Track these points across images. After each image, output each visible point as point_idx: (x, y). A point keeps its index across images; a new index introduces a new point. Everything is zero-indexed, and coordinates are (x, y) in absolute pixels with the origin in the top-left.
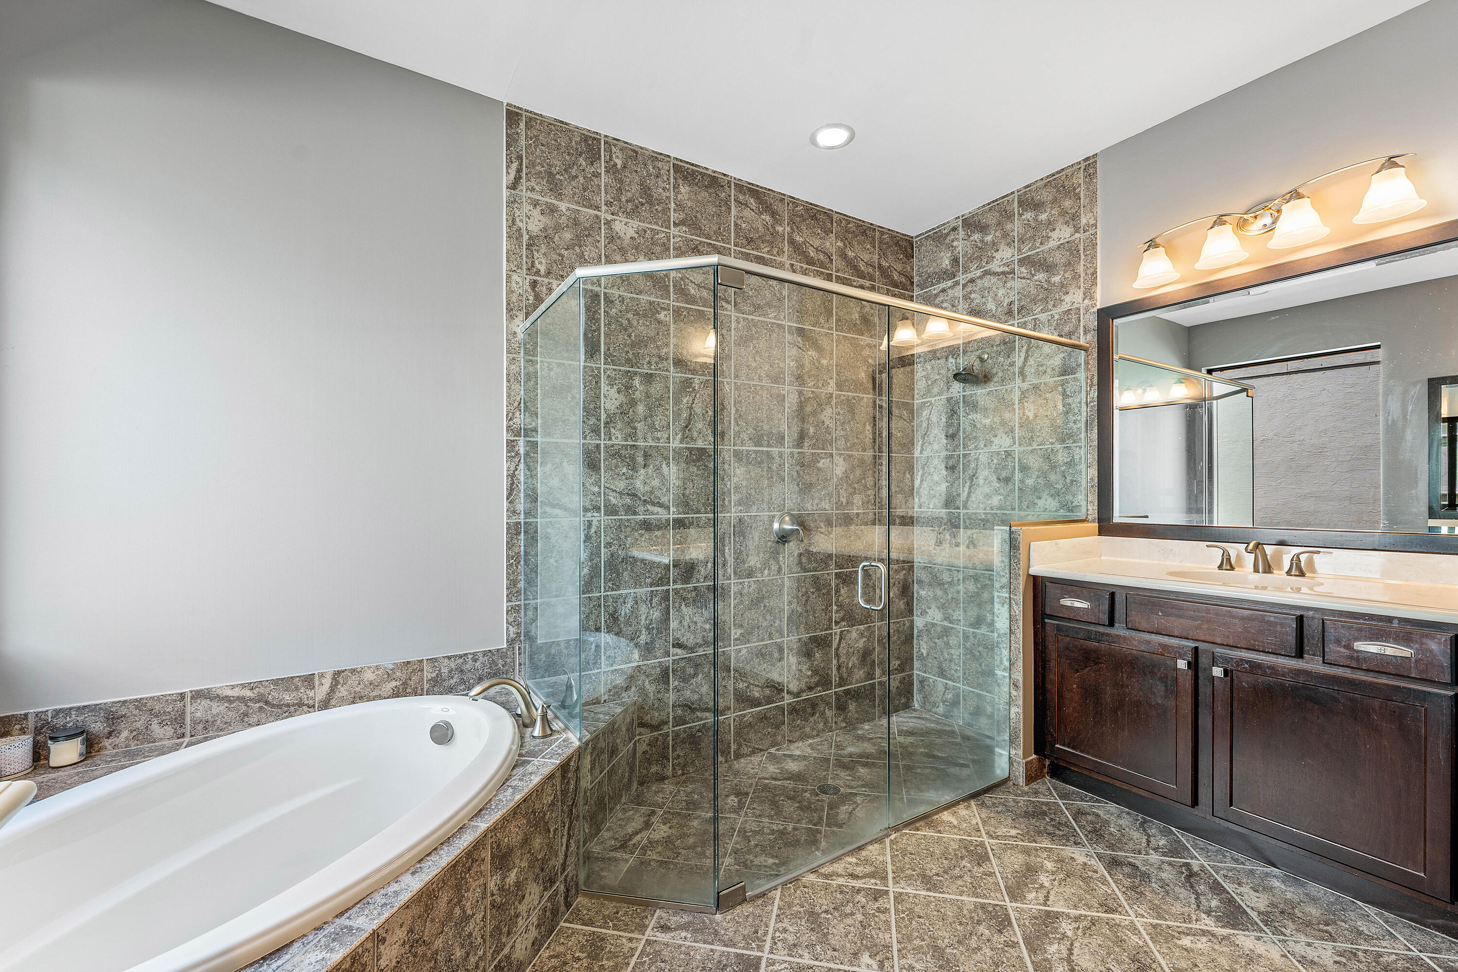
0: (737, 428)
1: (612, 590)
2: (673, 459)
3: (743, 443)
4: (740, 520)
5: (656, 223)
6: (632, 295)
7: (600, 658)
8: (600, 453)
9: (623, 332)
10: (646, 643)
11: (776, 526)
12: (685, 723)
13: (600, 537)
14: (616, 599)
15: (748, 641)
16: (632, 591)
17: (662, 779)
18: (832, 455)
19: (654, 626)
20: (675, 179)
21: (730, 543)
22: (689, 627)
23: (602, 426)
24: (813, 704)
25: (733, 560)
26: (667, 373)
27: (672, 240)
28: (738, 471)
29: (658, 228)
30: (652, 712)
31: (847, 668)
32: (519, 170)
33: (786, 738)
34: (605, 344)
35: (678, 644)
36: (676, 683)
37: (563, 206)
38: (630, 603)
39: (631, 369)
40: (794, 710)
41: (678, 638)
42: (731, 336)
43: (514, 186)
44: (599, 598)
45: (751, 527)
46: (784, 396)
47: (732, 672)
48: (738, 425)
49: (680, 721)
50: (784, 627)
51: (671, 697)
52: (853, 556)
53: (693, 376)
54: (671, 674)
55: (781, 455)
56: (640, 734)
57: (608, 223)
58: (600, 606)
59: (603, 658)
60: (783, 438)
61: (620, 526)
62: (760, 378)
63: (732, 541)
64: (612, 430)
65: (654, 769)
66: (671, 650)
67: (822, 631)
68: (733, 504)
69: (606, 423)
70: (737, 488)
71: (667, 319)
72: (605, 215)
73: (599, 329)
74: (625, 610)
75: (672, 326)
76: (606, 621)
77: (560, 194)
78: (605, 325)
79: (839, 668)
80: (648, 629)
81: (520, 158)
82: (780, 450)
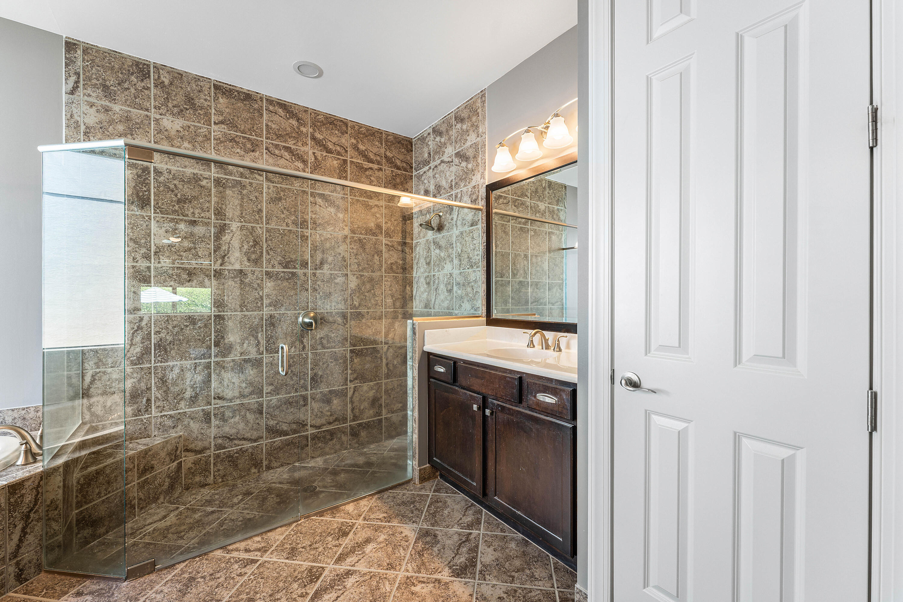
0: (268, 257)
1: (161, 362)
2: (214, 276)
3: (273, 267)
4: (271, 316)
5: (199, 122)
6: (178, 169)
7: (151, 408)
8: (150, 272)
9: (170, 193)
10: (191, 397)
11: (300, 319)
12: (224, 448)
13: (151, 328)
14: (164, 369)
15: (278, 394)
16: (178, 363)
17: (204, 486)
18: (347, 275)
19: (198, 385)
20: (215, 93)
21: (262, 331)
22: (228, 386)
23: (153, 254)
24: (332, 433)
25: (265, 342)
26: (210, 220)
27: (213, 134)
28: (269, 284)
29: (200, 125)
30: (196, 442)
31: (360, 410)
32: (77, 82)
33: (310, 455)
34: (154, 200)
35: (218, 397)
36: (217, 422)
37: (116, 108)
38: (177, 370)
39: (177, 217)
40: (315, 437)
41: (219, 394)
42: (263, 197)
43: (72, 93)
44: (150, 368)
45: (280, 321)
46: (307, 237)
47: (264, 414)
48: (269, 254)
49: (219, 447)
50: (308, 384)
51: (213, 431)
52: (365, 339)
53: (231, 223)
54: (213, 417)
55: (305, 274)
56: (185, 456)
57: (157, 120)
58: (150, 373)
59: (153, 407)
60: (307, 263)
61: (167, 320)
62: (287, 225)
63: (264, 330)
64: (161, 257)
65: (197, 479)
66: (213, 401)
67: (339, 386)
68: (264, 306)
69: (156, 253)
70: (268, 296)
71: (209, 185)
72: (153, 114)
73: (149, 190)
74: (172, 376)
75: (213, 189)
76: (155, 383)
77: (115, 100)
78: (155, 187)
79: (353, 409)
80: (192, 387)
81: (78, 74)
82: (304, 271)
